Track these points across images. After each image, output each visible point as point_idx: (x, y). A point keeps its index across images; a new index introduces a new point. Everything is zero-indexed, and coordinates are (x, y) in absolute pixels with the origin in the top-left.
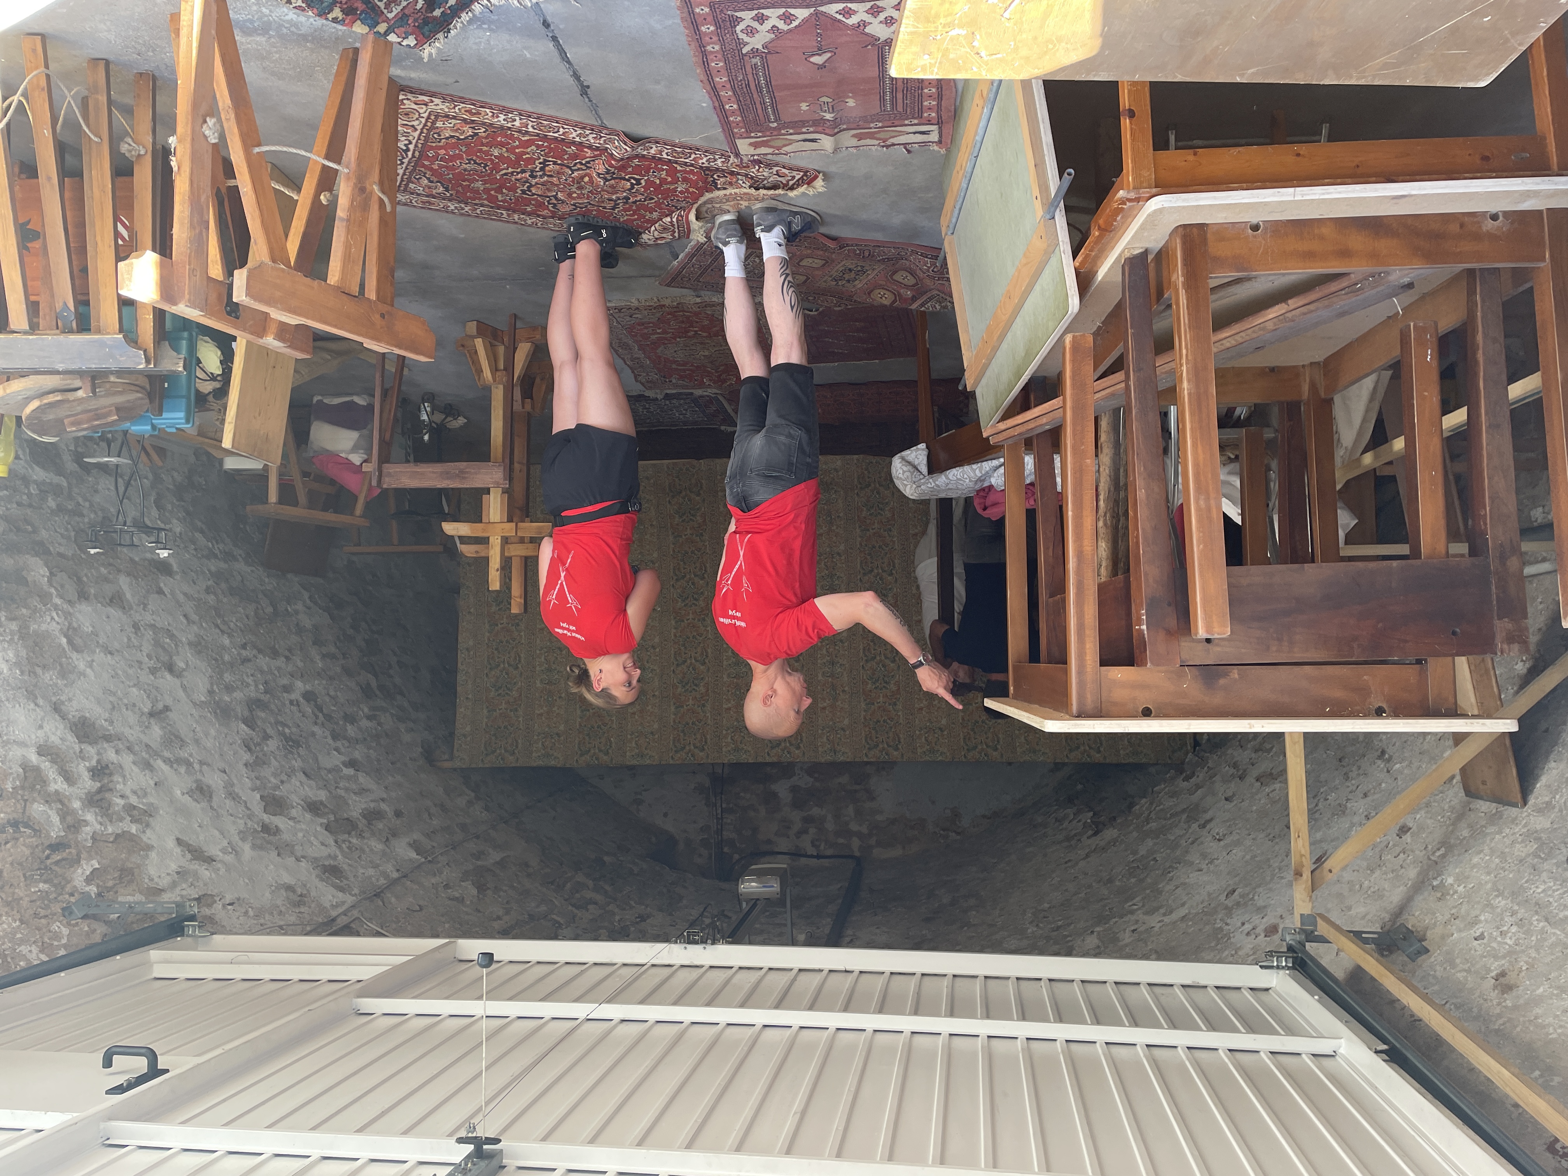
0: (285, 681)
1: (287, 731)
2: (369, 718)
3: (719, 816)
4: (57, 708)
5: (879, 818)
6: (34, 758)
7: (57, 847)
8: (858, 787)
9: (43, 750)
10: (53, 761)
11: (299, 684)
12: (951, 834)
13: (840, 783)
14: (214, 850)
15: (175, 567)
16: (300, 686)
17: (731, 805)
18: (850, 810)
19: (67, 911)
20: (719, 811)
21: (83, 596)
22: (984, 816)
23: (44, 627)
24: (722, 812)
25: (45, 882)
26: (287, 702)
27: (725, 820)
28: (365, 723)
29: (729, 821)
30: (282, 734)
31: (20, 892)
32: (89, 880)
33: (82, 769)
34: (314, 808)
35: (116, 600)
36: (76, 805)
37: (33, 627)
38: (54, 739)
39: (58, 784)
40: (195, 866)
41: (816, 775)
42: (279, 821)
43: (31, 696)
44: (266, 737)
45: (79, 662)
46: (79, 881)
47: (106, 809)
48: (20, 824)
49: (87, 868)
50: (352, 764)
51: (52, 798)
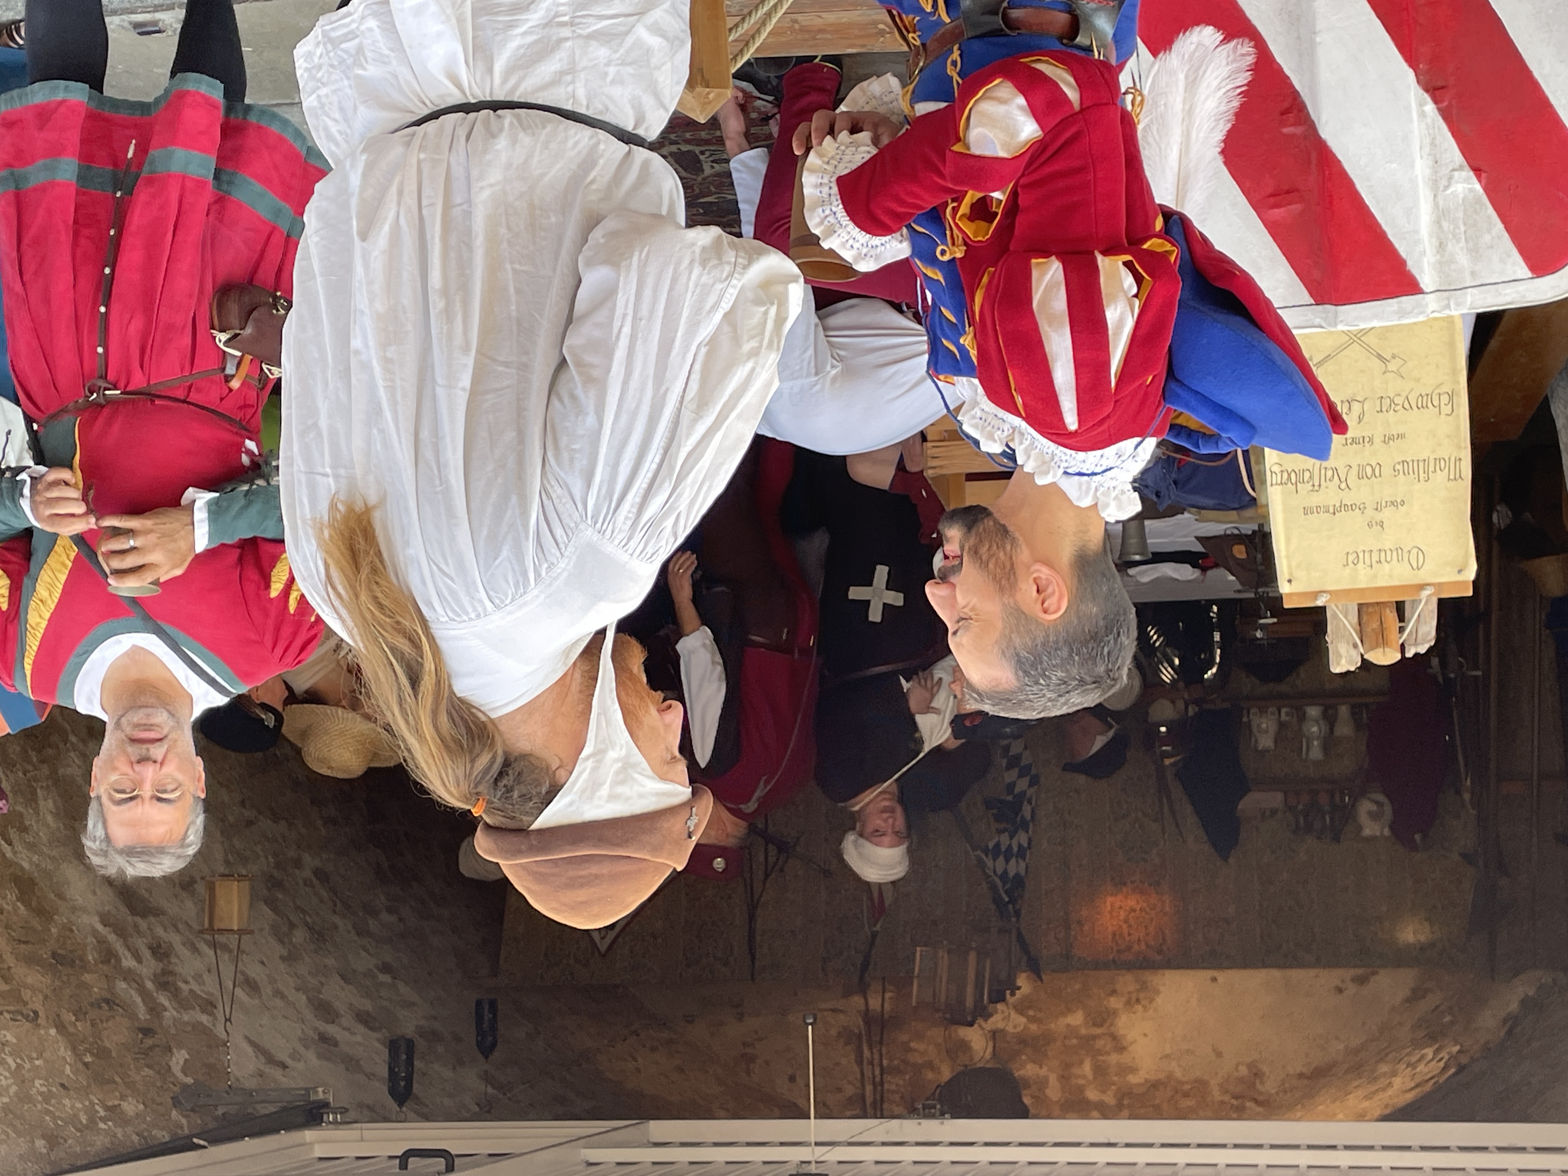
0: (292, 853)
1: (308, 919)
2: (390, 910)
3: (878, 1079)
5: (1133, 1079)
6: (99, 927)
7: (147, 1032)
8: (1098, 1031)
9: (105, 920)
10: (115, 932)
11: (307, 858)
12: (1248, 1104)
13: (1068, 1025)
14: (282, 1056)
16: (309, 861)
17: (896, 1062)
18: (1087, 1068)
19: (176, 1102)
20: (877, 1072)
22: (1301, 1076)
23: (69, 771)
24: (882, 1075)
25: (148, 1066)
26: (301, 882)
27: (886, 1086)
28: (385, 916)
29: (893, 1087)
30: (307, 924)
31: (132, 1076)
32: (184, 1071)
33: (142, 944)
34: (364, 1019)
36: (149, 985)
37: (61, 771)
39: (128, 962)
40: (268, 1070)
41: (1031, 1013)
42: (331, 1030)
44: (292, 926)
46: (177, 1070)
47: (175, 994)
48: (111, 1002)
49: (179, 1057)
50: (386, 968)
51: (129, 976)
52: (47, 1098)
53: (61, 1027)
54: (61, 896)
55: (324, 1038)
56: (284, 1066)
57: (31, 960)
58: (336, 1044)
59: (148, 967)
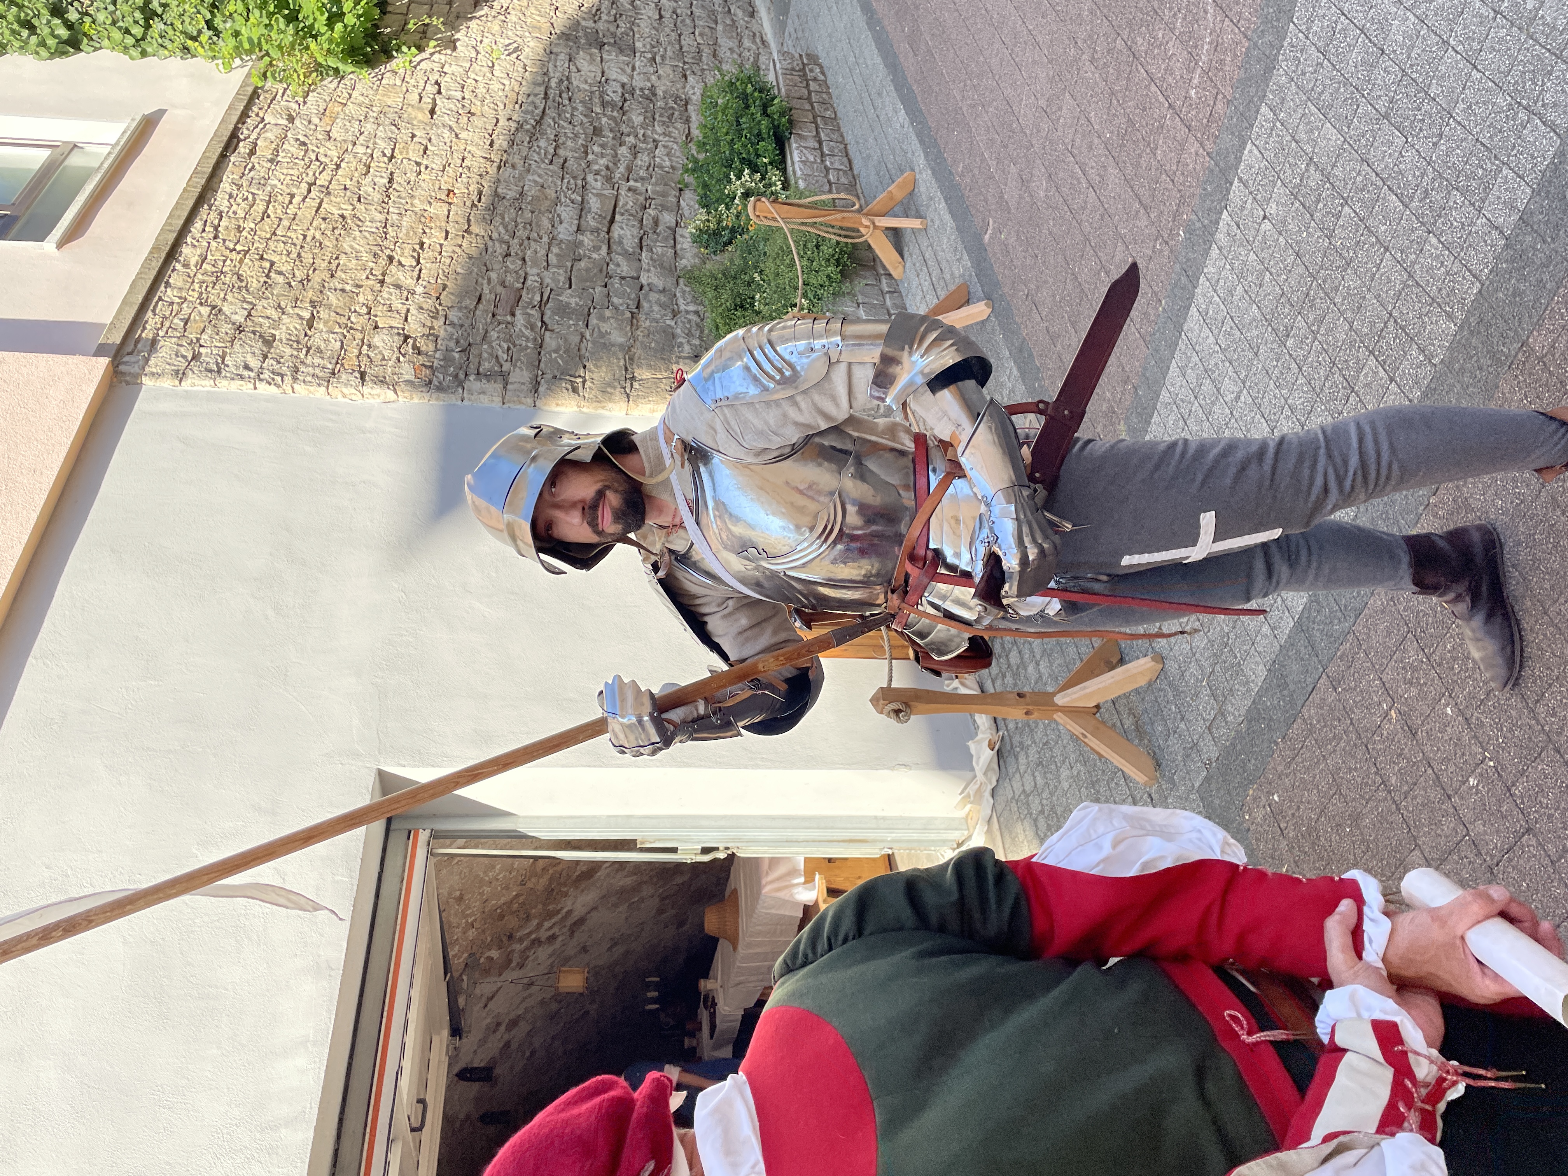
1: (562, 1011)
2: (564, 1051)
4: (594, 909)
6: (565, 910)
7: (510, 937)
9: (570, 912)
10: (562, 918)
11: (595, 1007)
15: (681, 930)
21: (663, 899)
25: (492, 939)
28: (561, 1050)
30: (559, 1011)
31: (488, 933)
33: (556, 930)
34: (507, 1044)
35: (661, 911)
36: (533, 936)
38: (576, 913)
39: (547, 925)
40: (484, 1000)
42: (503, 1028)
43: (603, 897)
44: (560, 1002)
45: (623, 908)
46: (488, 954)
47: (528, 948)
48: (528, 918)
49: (494, 954)
50: (533, 1053)
51: (539, 926)
52: (482, 894)
53: (517, 896)
54: (583, 891)
55: (498, 1024)
56: (486, 1006)
57: (551, 880)
58: (494, 1032)
59: (543, 935)
